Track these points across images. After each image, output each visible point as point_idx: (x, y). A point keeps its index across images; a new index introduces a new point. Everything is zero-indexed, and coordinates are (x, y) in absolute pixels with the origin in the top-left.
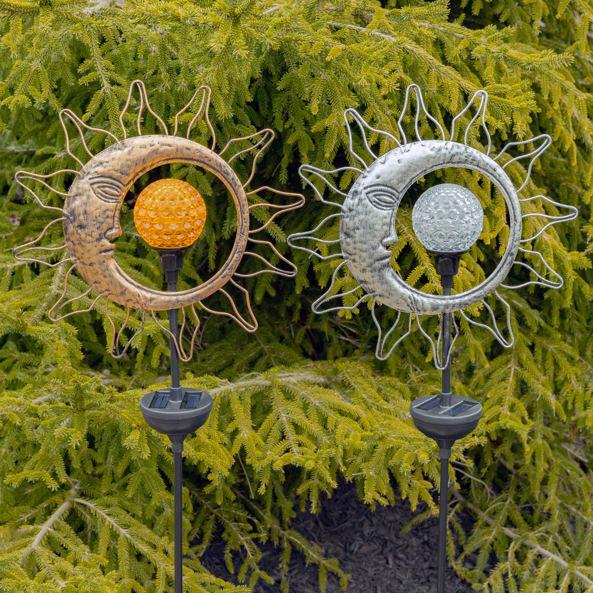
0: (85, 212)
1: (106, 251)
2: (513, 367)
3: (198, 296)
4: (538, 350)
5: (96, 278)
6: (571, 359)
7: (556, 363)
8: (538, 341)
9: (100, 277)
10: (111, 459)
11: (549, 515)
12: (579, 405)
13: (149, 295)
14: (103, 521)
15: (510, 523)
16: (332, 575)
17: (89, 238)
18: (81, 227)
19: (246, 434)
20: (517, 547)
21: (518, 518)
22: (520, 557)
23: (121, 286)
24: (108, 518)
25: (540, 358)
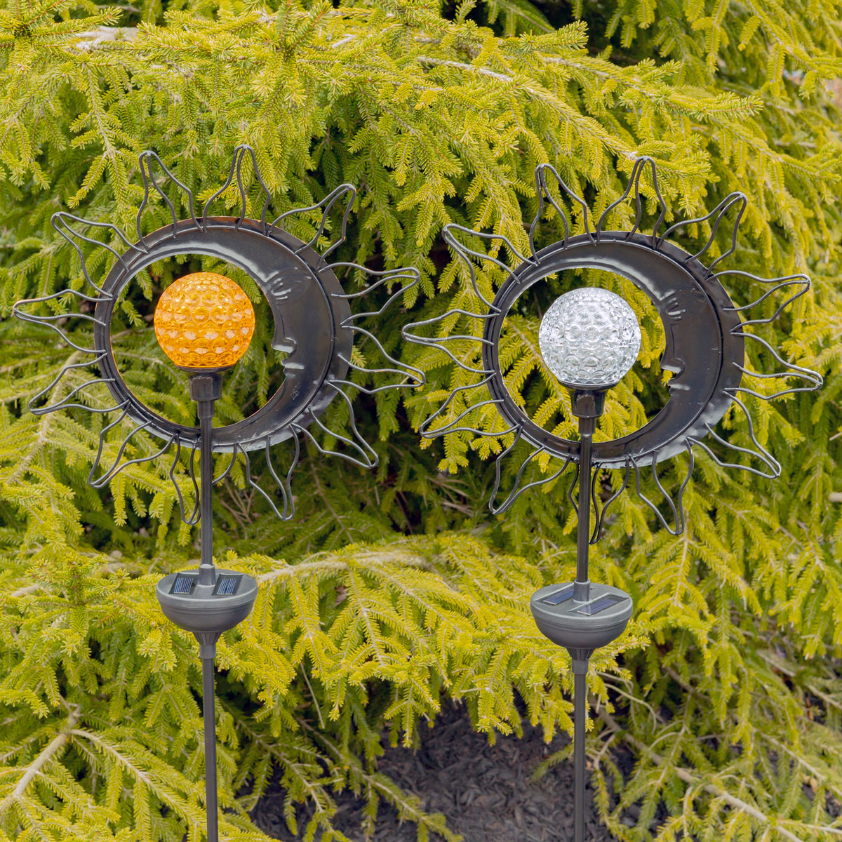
2: (686, 540)
4: (721, 517)
6: (768, 530)
7: (747, 536)
8: (722, 504)
10: (123, 674)
11: (739, 749)
12: (780, 593)
14: (113, 760)
15: (685, 761)
16: (436, 836)
19: (312, 637)
20: (695, 795)
21: (697, 754)
22: (699, 808)
24: (119, 756)
25: (724, 529)
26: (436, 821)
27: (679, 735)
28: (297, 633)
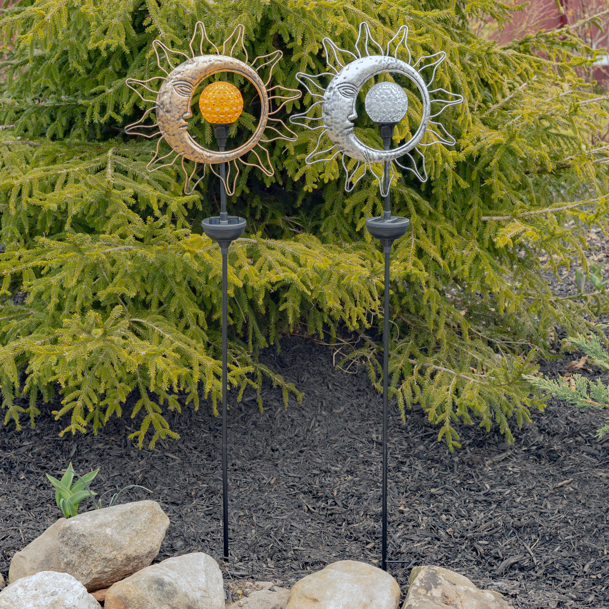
0: (170, 103)
1: (183, 126)
2: (413, 238)
3: (238, 154)
4: (430, 230)
5: (177, 144)
6: (453, 235)
7: (442, 237)
8: (430, 223)
9: (178, 143)
12: (459, 263)
13: (208, 154)
14: (153, 330)
15: (412, 356)
16: (292, 393)
17: (173, 119)
18: (168, 111)
20: (419, 368)
21: (417, 352)
23: (192, 148)
24: (157, 328)
25: (431, 235)
26: (291, 386)
27: (409, 344)
28: (240, 267)
